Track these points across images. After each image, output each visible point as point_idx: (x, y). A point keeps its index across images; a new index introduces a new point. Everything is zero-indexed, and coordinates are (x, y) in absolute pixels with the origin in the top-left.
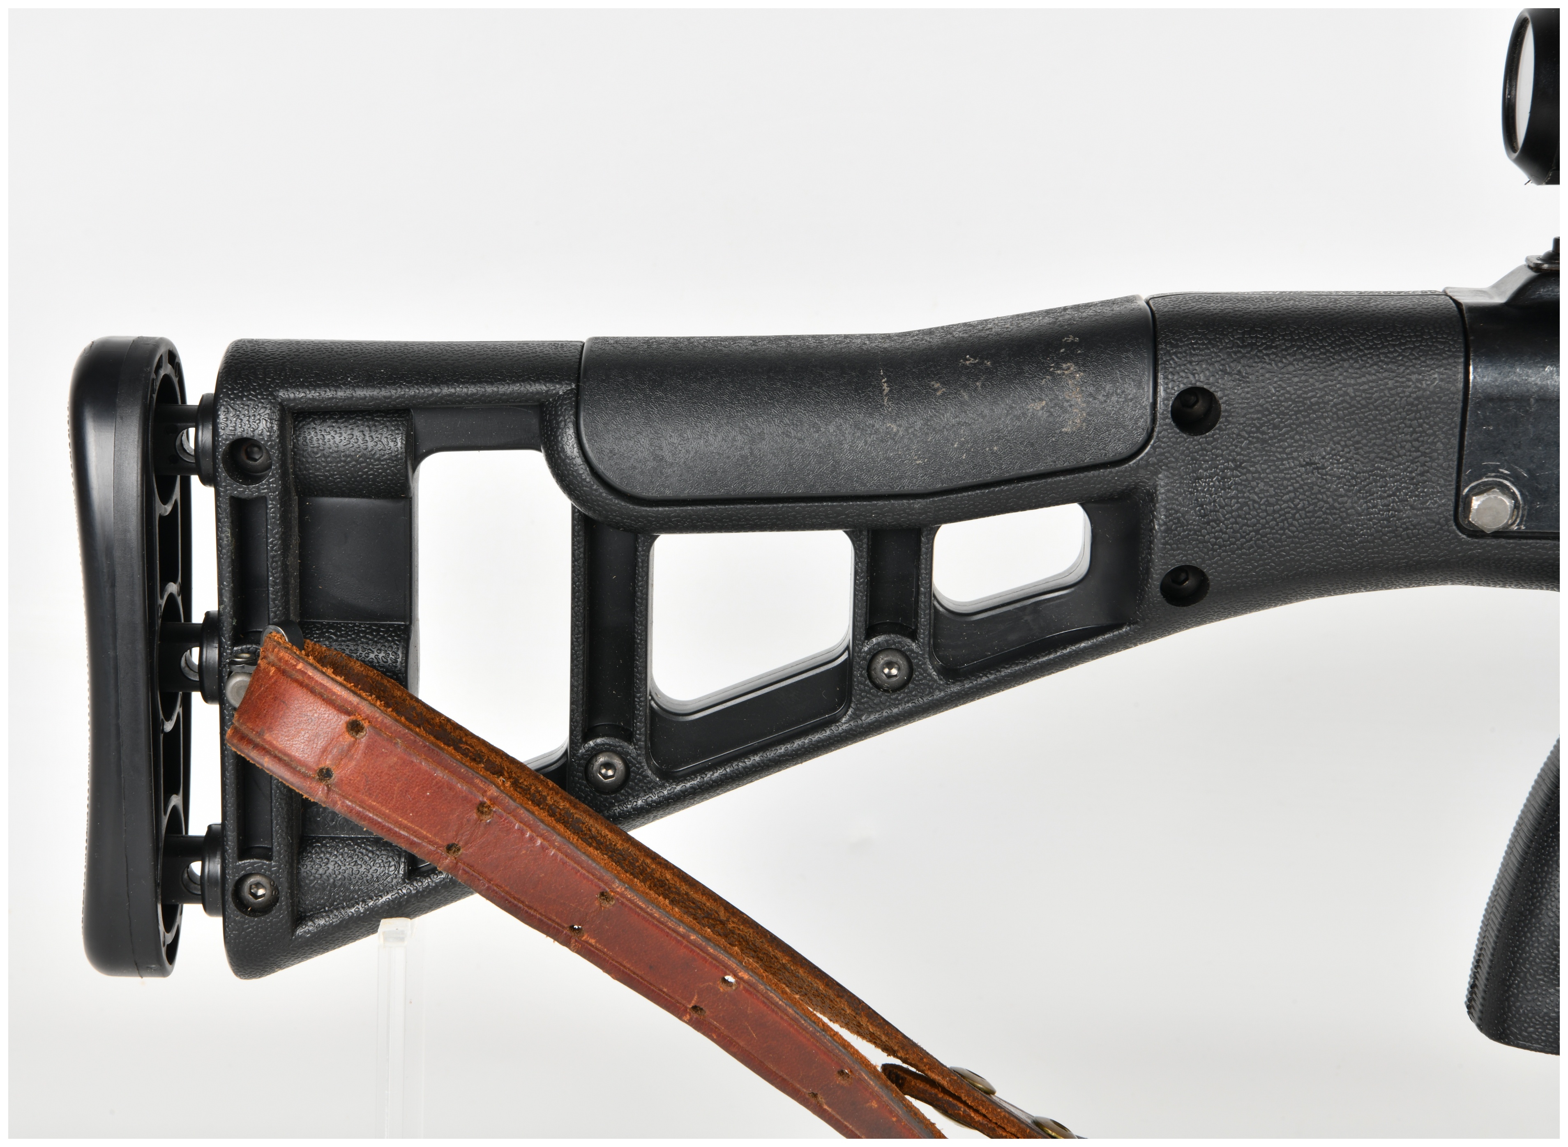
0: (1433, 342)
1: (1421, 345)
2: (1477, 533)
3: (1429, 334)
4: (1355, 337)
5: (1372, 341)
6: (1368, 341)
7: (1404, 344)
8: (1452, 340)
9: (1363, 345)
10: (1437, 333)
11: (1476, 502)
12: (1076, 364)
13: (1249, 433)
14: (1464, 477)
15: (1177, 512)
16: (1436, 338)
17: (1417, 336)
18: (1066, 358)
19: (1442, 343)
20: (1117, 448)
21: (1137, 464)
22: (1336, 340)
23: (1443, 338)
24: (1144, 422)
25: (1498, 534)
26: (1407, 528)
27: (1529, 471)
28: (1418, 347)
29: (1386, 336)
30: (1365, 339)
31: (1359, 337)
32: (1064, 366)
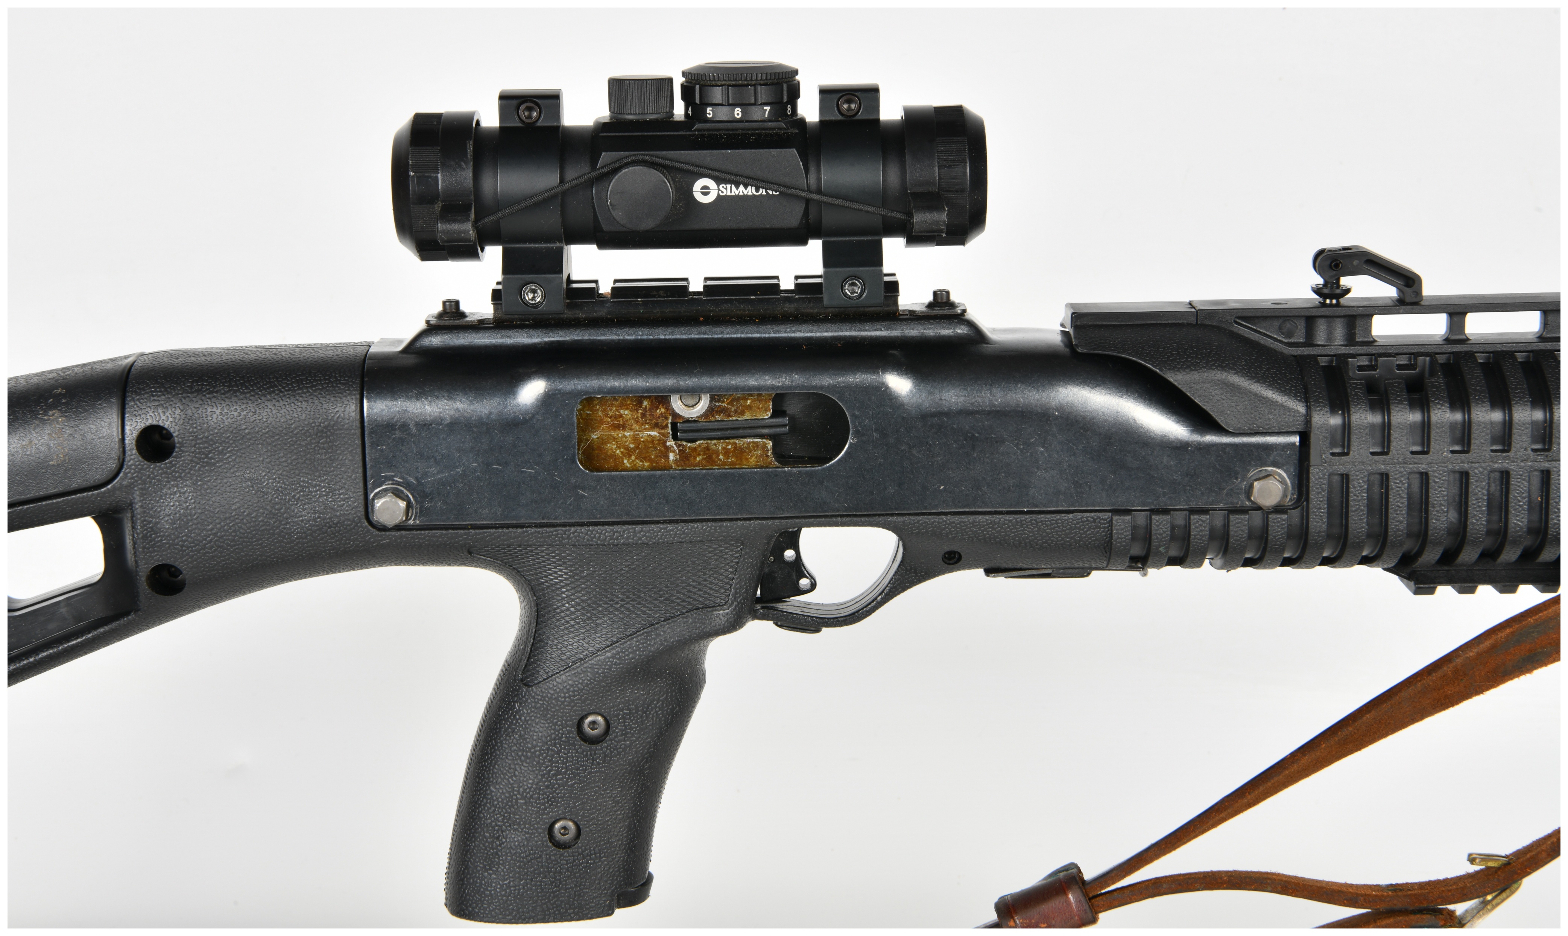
0: (337, 384)
1: (328, 386)
2: (383, 528)
3: (335, 377)
4: (278, 381)
5: (291, 384)
6: (288, 385)
7: (315, 386)
8: (352, 381)
9: (284, 388)
10: (341, 376)
11: (378, 504)
12: (60, 410)
13: (200, 459)
14: (369, 486)
15: (150, 522)
16: (340, 380)
17: (325, 380)
18: (53, 407)
19: (343, 384)
20: (98, 476)
21: (114, 488)
22: (264, 385)
23: (345, 380)
24: (115, 454)
25: (398, 528)
26: (330, 527)
27: (417, 479)
28: (325, 388)
29: (302, 380)
30: (286, 383)
31: (281, 381)
32: (50, 413)
